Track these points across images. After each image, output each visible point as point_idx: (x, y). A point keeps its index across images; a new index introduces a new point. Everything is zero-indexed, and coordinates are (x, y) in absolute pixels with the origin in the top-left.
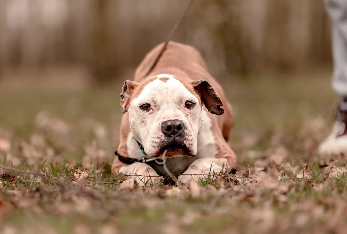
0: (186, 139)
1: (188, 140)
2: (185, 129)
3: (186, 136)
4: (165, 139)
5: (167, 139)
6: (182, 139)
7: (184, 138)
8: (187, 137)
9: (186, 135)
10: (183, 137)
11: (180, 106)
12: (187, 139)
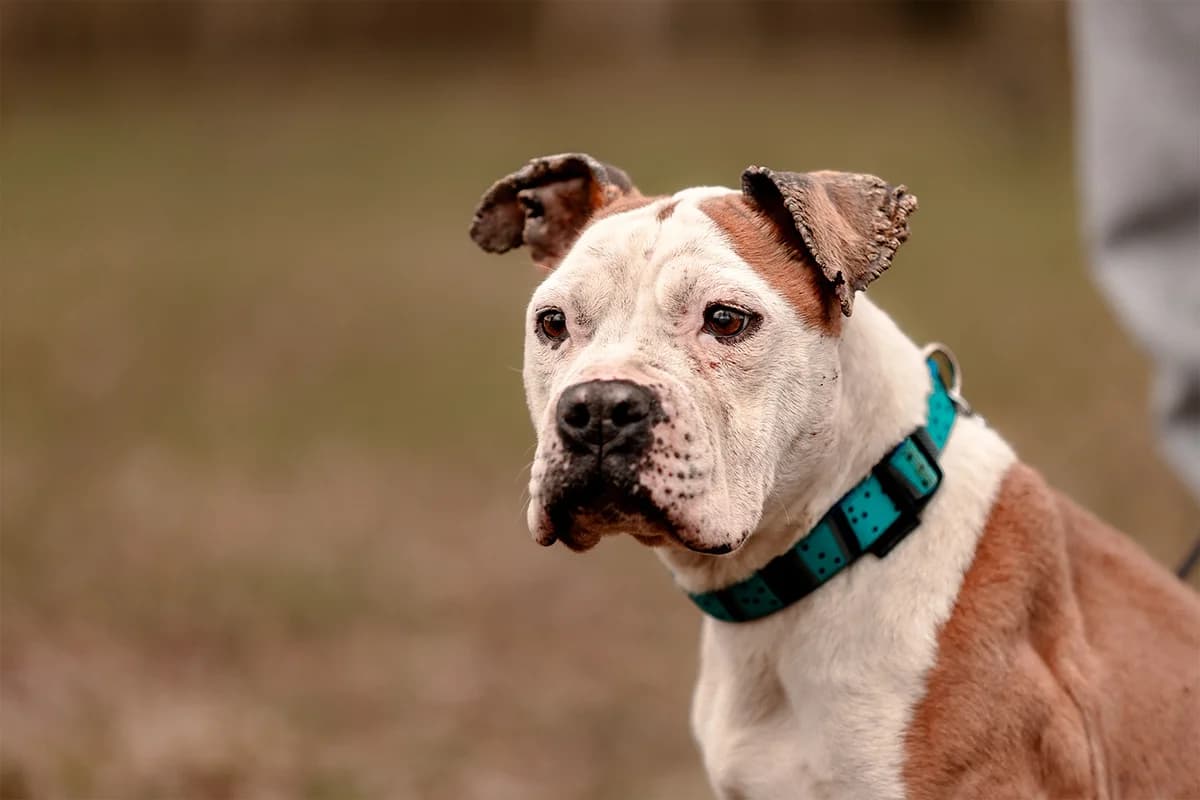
0: (650, 465)
1: (660, 471)
2: (656, 422)
3: (656, 452)
4: (565, 460)
5: (571, 463)
6: (633, 467)
7: (644, 460)
8: (658, 459)
9: (656, 446)
10: (640, 454)
11: (675, 324)
12: (656, 468)
